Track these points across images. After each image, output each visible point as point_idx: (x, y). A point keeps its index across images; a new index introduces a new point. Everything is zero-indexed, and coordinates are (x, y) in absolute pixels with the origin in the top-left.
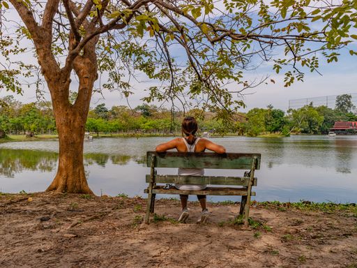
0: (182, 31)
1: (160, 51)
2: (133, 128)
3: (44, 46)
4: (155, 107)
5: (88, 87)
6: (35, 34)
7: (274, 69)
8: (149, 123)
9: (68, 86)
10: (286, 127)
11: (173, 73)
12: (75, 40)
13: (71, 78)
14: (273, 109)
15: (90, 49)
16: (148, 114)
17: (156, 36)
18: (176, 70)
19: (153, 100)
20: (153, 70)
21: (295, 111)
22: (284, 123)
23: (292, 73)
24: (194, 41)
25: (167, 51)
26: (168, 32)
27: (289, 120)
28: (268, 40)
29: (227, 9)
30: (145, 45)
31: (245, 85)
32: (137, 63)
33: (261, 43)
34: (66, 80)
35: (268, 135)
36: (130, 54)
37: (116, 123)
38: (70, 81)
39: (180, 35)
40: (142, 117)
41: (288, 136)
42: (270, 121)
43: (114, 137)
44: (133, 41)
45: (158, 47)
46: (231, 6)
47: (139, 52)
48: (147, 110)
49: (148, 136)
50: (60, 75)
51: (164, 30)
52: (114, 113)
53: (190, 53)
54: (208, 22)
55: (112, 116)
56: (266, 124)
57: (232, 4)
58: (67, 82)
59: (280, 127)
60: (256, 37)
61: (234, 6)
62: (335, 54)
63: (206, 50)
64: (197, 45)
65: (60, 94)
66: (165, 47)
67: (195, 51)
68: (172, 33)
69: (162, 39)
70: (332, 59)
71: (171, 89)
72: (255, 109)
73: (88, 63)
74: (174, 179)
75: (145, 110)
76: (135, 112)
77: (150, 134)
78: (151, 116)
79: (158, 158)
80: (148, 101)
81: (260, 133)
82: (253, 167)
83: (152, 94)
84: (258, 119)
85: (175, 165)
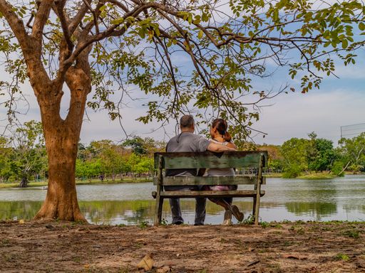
0: (186, 36)
1: (160, 60)
2: (120, 171)
3: (34, 57)
4: (152, 141)
5: (81, 101)
6: (25, 44)
7: (290, 74)
8: (143, 163)
9: (60, 99)
10: (338, 164)
11: (177, 86)
12: (67, 50)
13: (63, 90)
14: (317, 137)
15: (83, 59)
16: (141, 151)
17: (156, 43)
18: (180, 83)
19: (151, 120)
20: (150, 84)
21: (349, 141)
22: (333, 158)
23: (309, 77)
24: (200, 47)
25: (169, 59)
26: (170, 38)
27: (342, 154)
28: (277, 43)
29: (234, 12)
30: (142, 54)
31: (261, 95)
32: (131, 75)
33: (272, 46)
34: (58, 92)
35: (313, 175)
36: (123, 65)
37: (97, 164)
38: (62, 94)
39: (183, 40)
40: (133, 155)
41: (342, 175)
42: (314, 155)
43: (94, 184)
44: (126, 50)
45: (158, 55)
46: (239, 9)
47: (133, 62)
48: (140, 145)
49: (141, 182)
50: (51, 86)
51: (166, 36)
52: (92, 151)
53: (195, 61)
54: (213, 26)
55: (91, 155)
56: (309, 159)
57: (239, 8)
58: (59, 95)
59: (328, 163)
60: (265, 40)
61: (242, 9)
62: (351, 55)
63: (215, 57)
64: (203, 52)
65: (51, 108)
66: (167, 55)
67: (202, 59)
68: (175, 38)
69: (163, 46)
70: (349, 61)
71: (174, 104)
72: (292, 140)
73: (81, 75)
74: (182, 181)
75: (137, 145)
76: (123, 149)
77: (144, 179)
78: (145, 153)
79: (166, 159)
80: (146, 122)
81: (301, 173)
82: (260, 164)
83: (151, 112)
84: (298, 153)
85: (182, 166)
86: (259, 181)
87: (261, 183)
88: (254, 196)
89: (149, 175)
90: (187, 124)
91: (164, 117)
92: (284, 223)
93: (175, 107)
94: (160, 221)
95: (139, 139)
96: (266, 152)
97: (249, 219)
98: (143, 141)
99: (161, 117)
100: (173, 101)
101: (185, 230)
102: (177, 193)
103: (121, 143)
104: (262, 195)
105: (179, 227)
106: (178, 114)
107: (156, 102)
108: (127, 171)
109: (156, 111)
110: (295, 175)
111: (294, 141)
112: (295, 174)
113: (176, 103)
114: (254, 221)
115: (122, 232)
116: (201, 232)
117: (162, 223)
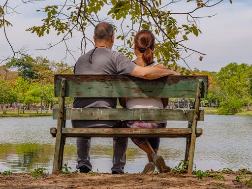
2: (3, 101)
4: (45, 61)
8: (33, 91)
16: (31, 75)
19: (48, 32)
40: (20, 79)
48: (30, 66)
49: (31, 116)
71: (80, 11)
72: (231, 65)
74: (92, 114)
75: (25, 66)
76: (7, 71)
77: (35, 112)
78: (36, 78)
79: (70, 83)
80: (41, 34)
81: (242, 109)
82: (198, 93)
83: (47, 21)
84: (239, 83)
85: (94, 93)
86: (195, 116)
87: (198, 119)
88: (188, 136)
89: (42, 107)
90: (105, 34)
91: (66, 28)
92: (223, 172)
93: (82, 14)
94: (61, 168)
95: (29, 58)
96: (206, 78)
97: (181, 167)
98: (34, 61)
99: (61, 28)
100: (79, 6)
101: (96, 180)
102: (84, 131)
103: (4, 63)
104: (198, 135)
105: (87, 176)
106: (85, 24)
107: (56, 7)
108: (12, 100)
109: (56, 19)
110: (234, 111)
111: (233, 67)
112: (234, 109)
113: (83, 9)
114: (187, 169)
115: (9, 182)
116: (117, 183)
117: (64, 170)
